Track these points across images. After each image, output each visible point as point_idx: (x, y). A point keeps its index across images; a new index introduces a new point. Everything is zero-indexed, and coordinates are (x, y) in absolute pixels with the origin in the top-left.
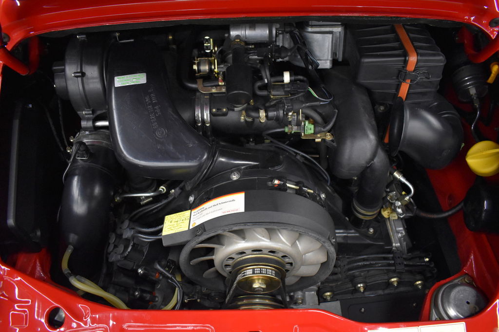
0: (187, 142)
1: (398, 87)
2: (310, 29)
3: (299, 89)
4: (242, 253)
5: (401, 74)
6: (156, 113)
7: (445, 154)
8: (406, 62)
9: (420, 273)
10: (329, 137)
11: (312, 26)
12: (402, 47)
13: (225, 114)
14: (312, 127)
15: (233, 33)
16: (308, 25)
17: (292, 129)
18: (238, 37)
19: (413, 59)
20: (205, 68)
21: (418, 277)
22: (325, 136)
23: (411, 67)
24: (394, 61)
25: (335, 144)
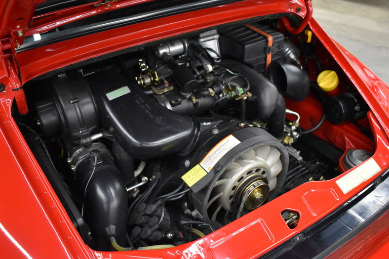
0: (177, 120)
1: (265, 59)
2: (202, 40)
3: (222, 71)
4: (241, 178)
5: (266, 50)
6: (148, 109)
7: (307, 86)
8: (267, 42)
9: (319, 172)
10: (250, 95)
11: (203, 38)
12: (260, 35)
13: (180, 103)
14: (241, 89)
15: (162, 52)
16: (200, 38)
17: (232, 94)
18: (165, 54)
19: (270, 39)
20: (148, 81)
21: (320, 174)
22: (247, 94)
23: (270, 44)
24: (260, 43)
25: (255, 97)
